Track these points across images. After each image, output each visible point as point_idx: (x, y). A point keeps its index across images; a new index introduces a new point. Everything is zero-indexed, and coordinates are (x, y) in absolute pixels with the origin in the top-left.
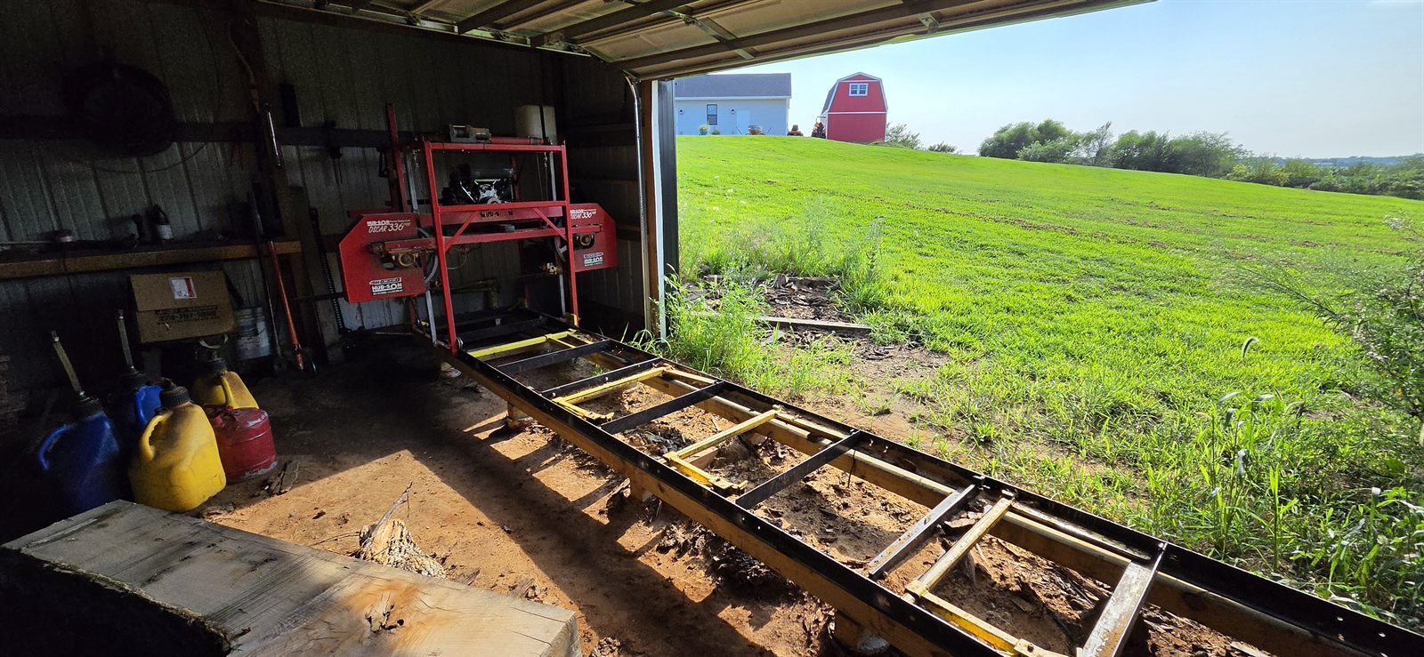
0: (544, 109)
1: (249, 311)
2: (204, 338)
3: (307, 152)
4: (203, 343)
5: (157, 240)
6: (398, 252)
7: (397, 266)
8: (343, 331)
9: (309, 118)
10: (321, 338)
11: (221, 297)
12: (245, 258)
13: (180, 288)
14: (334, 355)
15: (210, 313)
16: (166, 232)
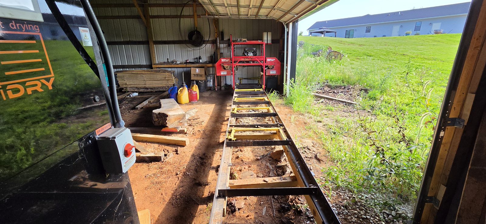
0: (268, 33)
1: (210, 77)
2: (200, 80)
3: (225, 45)
4: (200, 81)
5: (199, 63)
6: (226, 66)
7: (225, 69)
8: (226, 84)
9: (226, 38)
10: (221, 85)
11: (203, 73)
12: (211, 67)
13: (197, 70)
14: (223, 88)
15: (201, 76)
16: (201, 61)
